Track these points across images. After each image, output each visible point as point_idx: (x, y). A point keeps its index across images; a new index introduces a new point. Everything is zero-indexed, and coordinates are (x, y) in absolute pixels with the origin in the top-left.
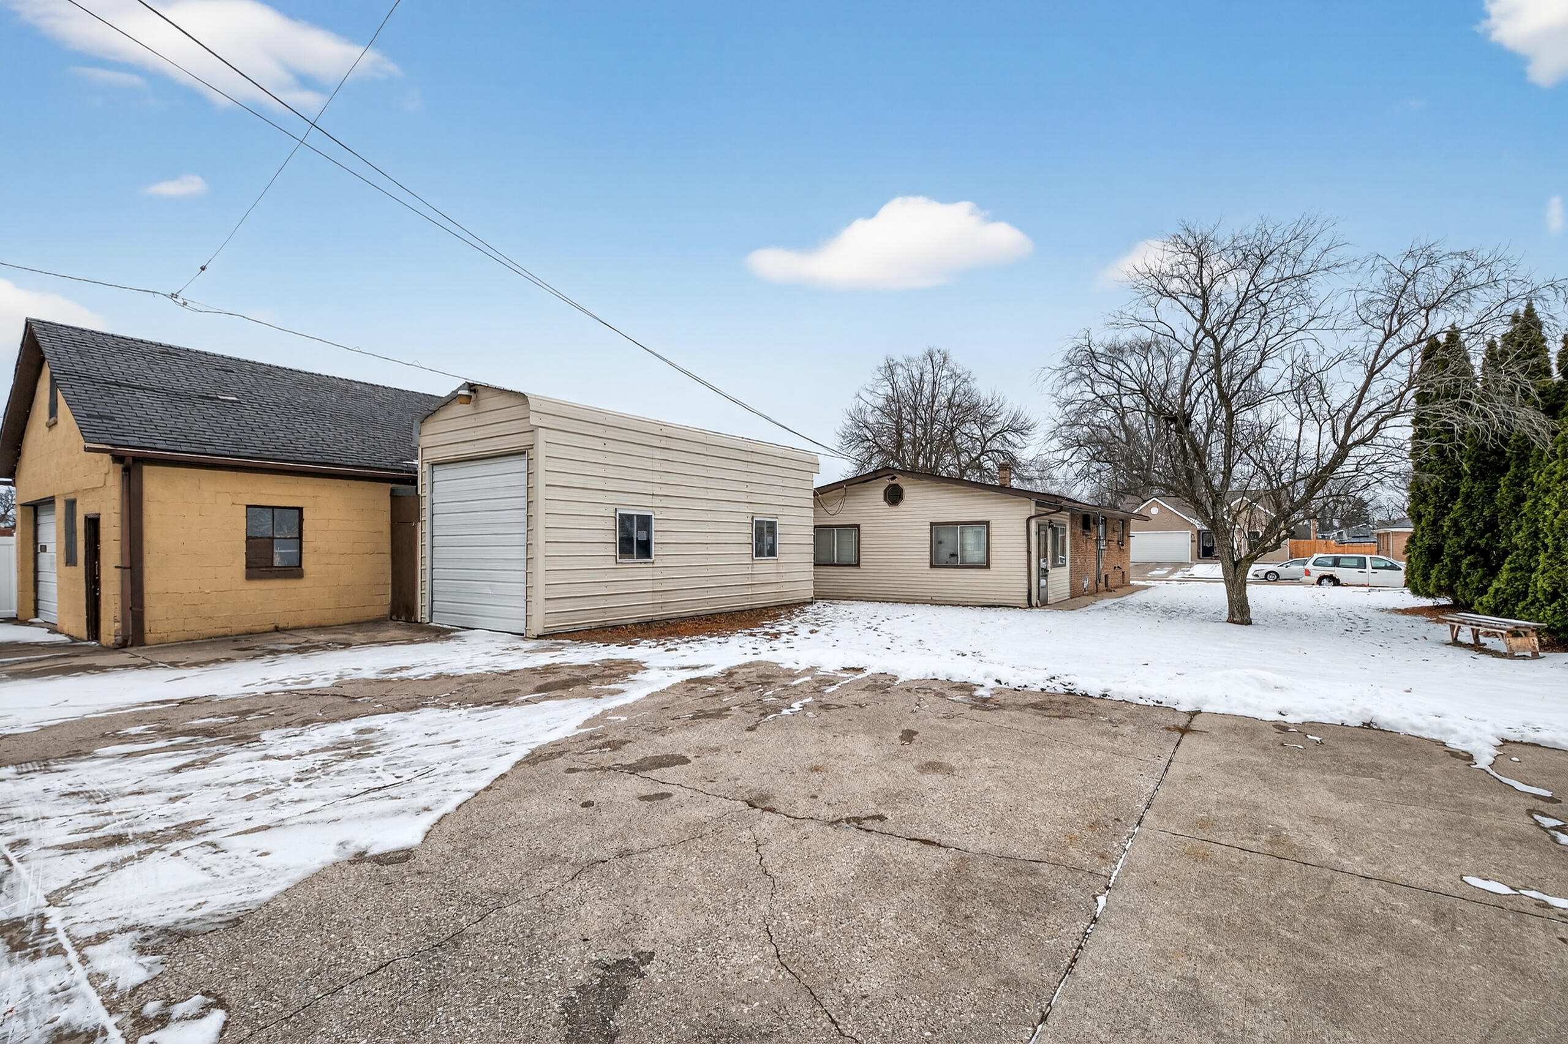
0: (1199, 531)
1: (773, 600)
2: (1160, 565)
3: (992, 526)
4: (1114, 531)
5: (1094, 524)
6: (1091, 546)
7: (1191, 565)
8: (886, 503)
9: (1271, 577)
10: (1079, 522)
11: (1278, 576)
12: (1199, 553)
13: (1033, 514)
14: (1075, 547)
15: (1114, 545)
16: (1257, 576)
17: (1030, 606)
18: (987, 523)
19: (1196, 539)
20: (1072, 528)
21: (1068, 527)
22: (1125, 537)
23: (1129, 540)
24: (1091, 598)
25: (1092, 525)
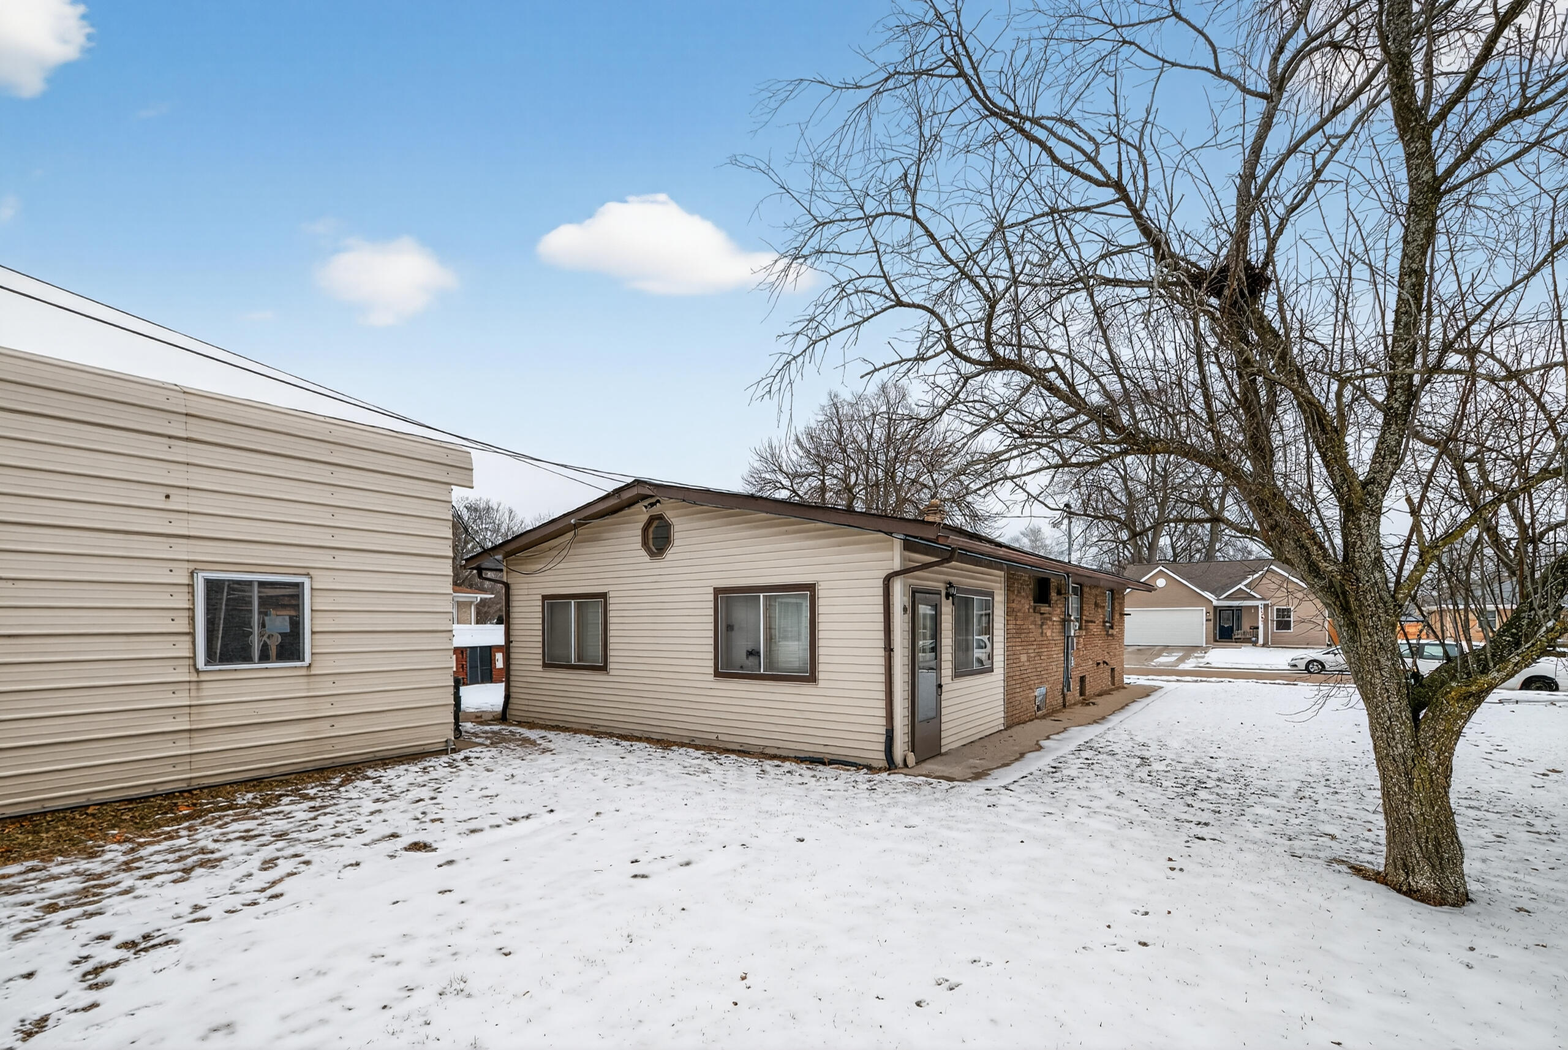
0: (1215, 608)
1: (301, 757)
2: (1167, 649)
3: (821, 593)
4: (1096, 605)
5: (1059, 593)
6: (1052, 632)
7: (1205, 650)
8: (643, 552)
9: (1314, 668)
10: (1028, 590)
11: (1323, 666)
12: (1215, 635)
13: (897, 566)
14: (1014, 635)
15: (1095, 628)
16: (1295, 666)
17: (891, 766)
18: (811, 588)
19: (1212, 617)
20: (1009, 601)
21: (999, 598)
22: (1117, 616)
23: (1122, 621)
24: (1048, 723)
25: (1054, 595)
